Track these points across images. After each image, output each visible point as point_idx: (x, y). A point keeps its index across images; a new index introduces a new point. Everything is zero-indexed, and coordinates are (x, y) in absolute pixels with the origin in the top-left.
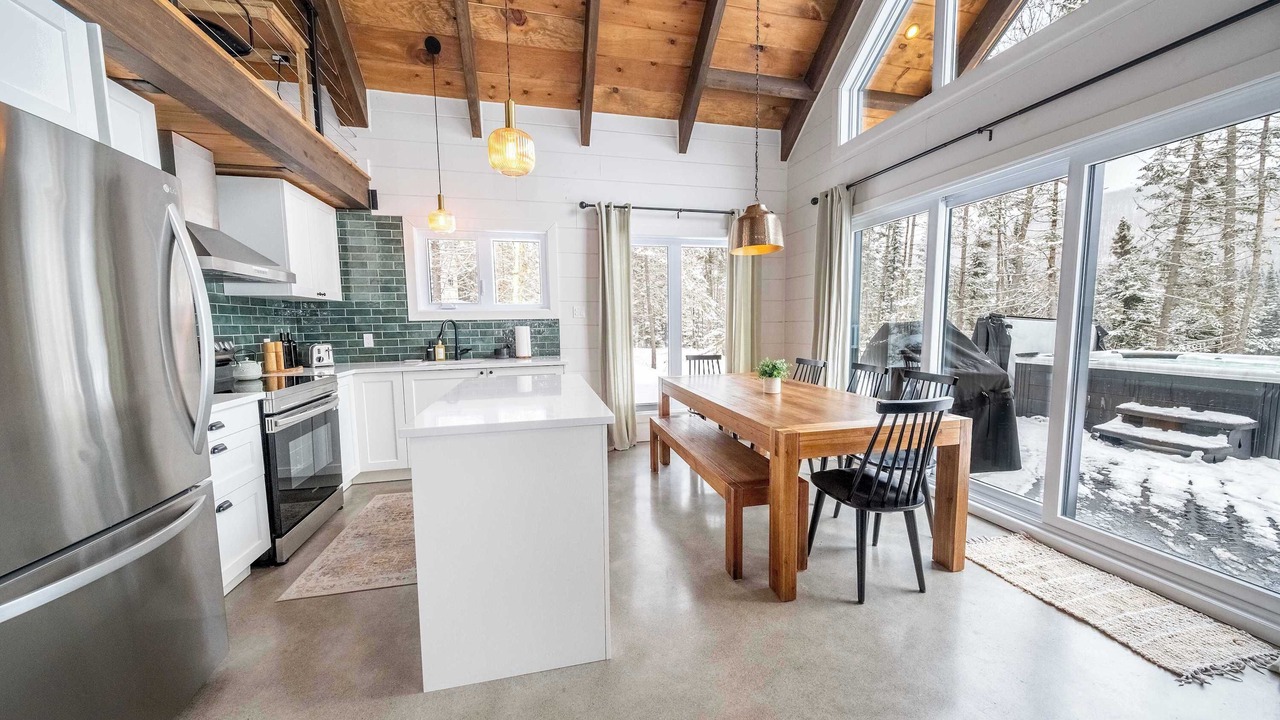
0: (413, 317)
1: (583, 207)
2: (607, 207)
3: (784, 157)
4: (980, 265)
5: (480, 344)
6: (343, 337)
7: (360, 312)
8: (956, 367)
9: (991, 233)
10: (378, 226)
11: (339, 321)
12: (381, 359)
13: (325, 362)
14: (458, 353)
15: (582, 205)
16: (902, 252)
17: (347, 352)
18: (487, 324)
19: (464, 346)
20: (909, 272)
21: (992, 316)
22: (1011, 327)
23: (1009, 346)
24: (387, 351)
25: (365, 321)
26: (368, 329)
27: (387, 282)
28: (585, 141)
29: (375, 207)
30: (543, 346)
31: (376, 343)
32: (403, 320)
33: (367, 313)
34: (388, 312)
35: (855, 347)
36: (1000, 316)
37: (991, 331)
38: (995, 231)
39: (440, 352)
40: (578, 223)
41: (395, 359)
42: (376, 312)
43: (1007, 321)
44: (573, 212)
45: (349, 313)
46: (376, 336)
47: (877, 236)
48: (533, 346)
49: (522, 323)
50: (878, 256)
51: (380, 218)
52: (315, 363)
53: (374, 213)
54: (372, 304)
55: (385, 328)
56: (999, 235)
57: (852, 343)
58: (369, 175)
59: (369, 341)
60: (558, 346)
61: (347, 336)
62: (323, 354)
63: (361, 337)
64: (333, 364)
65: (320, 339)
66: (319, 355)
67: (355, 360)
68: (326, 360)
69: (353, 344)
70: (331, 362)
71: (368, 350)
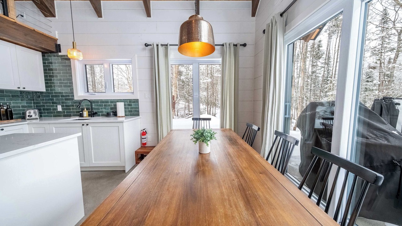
0: (76, 98)
1: (147, 46)
2: (157, 45)
3: (253, 15)
4: (370, 77)
5: (104, 110)
6: (50, 106)
7: (56, 96)
8: (367, 138)
9: (376, 63)
10: (62, 59)
11: (49, 100)
12: (65, 116)
14: (92, 114)
15: (146, 45)
16: (331, 74)
17: (51, 113)
18: (107, 101)
19: (95, 111)
20: (334, 80)
21: (385, 98)
22: (399, 104)
23: (397, 116)
24: (67, 112)
25: (57, 100)
26: (59, 104)
27: (66, 83)
28: (149, 15)
29: (60, 52)
30: (131, 111)
31: (62, 109)
32: (72, 99)
33: (59, 96)
34: (66, 96)
35: (287, 116)
36: (391, 98)
37: (384, 106)
38: (379, 62)
39: (86, 113)
40: (146, 53)
41: (70, 116)
42: (62, 96)
43: (396, 101)
44: (144, 49)
45: (52, 96)
46: (62, 106)
47: (320, 68)
48: (125, 112)
49: (121, 101)
50: (319, 75)
51: (62, 56)
52: (27, 117)
53: (60, 54)
54: (60, 93)
55: (66, 103)
56: (381, 64)
57: (286, 114)
58: (57, 37)
59: (60, 108)
60: (138, 111)
61: (52, 106)
62: (32, 114)
63: (57, 106)
64: (38, 118)
65: (30, 107)
66: (30, 114)
67: (55, 116)
68: (34, 117)
69: (54, 109)
70: (37, 117)
71: (59, 112)
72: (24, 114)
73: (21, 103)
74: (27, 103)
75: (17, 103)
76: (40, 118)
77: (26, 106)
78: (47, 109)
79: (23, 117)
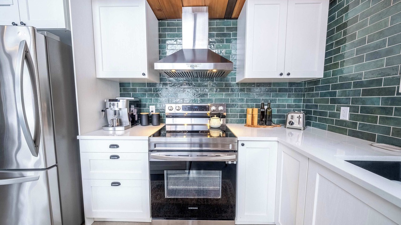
6: (326, 107)
7: (341, 86)
11: (325, 95)
12: (354, 134)
13: (294, 126)
17: (326, 121)
24: (363, 127)
25: (344, 94)
26: (346, 104)
27: (378, 46)
31: (351, 117)
32: (391, 91)
33: (348, 86)
41: (371, 138)
42: (357, 85)
45: (335, 87)
46: (353, 109)
52: (288, 125)
55: (363, 102)
59: (345, 114)
61: (330, 108)
62: (295, 120)
63: (339, 109)
64: (302, 129)
65: (296, 108)
66: (291, 120)
67: (332, 129)
68: (296, 125)
69: (332, 115)
70: (301, 126)
71: (343, 122)
72: (286, 117)
73: (287, 100)
74: (295, 101)
75: (283, 101)
76: (304, 129)
77: (293, 105)
78: (321, 114)
79: (283, 122)
